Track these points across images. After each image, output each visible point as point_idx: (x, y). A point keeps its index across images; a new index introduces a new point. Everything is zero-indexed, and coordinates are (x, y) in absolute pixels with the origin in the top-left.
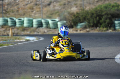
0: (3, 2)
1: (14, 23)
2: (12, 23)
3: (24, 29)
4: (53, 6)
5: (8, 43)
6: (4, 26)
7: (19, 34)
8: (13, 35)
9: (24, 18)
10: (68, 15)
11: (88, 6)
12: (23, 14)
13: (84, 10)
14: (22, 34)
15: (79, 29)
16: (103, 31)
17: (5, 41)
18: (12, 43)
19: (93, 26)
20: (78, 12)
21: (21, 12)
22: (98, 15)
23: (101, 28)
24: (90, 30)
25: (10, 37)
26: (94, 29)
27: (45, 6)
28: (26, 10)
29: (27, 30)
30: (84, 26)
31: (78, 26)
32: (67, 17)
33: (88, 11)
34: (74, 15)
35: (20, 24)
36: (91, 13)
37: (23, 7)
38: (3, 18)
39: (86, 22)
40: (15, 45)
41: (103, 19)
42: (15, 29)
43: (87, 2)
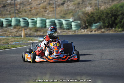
0: (16, 1)
1: (27, 23)
2: (24, 24)
3: (37, 30)
4: (66, 6)
5: (20, 44)
6: (16, 27)
7: (31, 35)
8: (26, 36)
9: (37, 18)
10: (83, 15)
11: (103, 5)
12: (36, 14)
13: (99, 9)
14: (35, 35)
15: (94, 30)
16: (118, 31)
17: (17, 43)
18: (25, 44)
19: (108, 27)
20: (93, 12)
21: (34, 11)
22: (113, 15)
23: (117, 29)
24: (105, 30)
25: (23, 38)
26: (109, 30)
27: (59, 6)
28: (39, 10)
29: (40, 31)
30: (99, 27)
31: (92, 26)
32: (81, 17)
33: (103, 10)
34: (89, 15)
35: (32, 25)
36: (107, 13)
37: (36, 6)
38: (15, 19)
39: (101, 22)
40: (28, 46)
41: (118, 19)
42: (28, 30)
43: (102, 1)
